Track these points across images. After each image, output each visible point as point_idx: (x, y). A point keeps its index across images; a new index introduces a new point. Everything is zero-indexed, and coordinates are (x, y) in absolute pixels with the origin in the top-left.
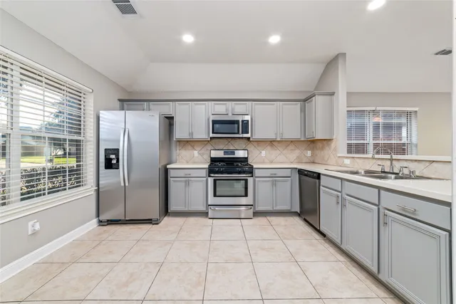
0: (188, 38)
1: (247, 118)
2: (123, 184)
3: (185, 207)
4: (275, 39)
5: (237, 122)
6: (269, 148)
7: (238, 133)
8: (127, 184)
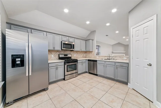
0: (66, 11)
1: (73, 43)
2: (27, 75)
3: (56, 79)
4: (88, 23)
5: (71, 45)
6: (76, 53)
7: (71, 48)
8: (30, 74)
